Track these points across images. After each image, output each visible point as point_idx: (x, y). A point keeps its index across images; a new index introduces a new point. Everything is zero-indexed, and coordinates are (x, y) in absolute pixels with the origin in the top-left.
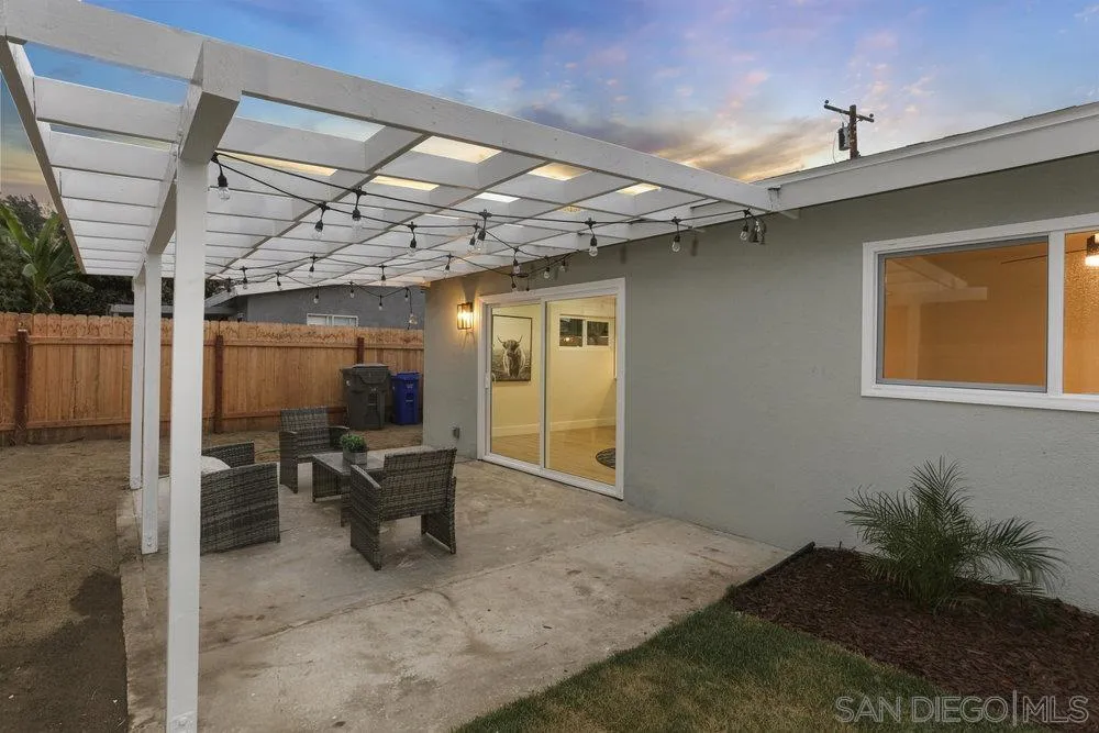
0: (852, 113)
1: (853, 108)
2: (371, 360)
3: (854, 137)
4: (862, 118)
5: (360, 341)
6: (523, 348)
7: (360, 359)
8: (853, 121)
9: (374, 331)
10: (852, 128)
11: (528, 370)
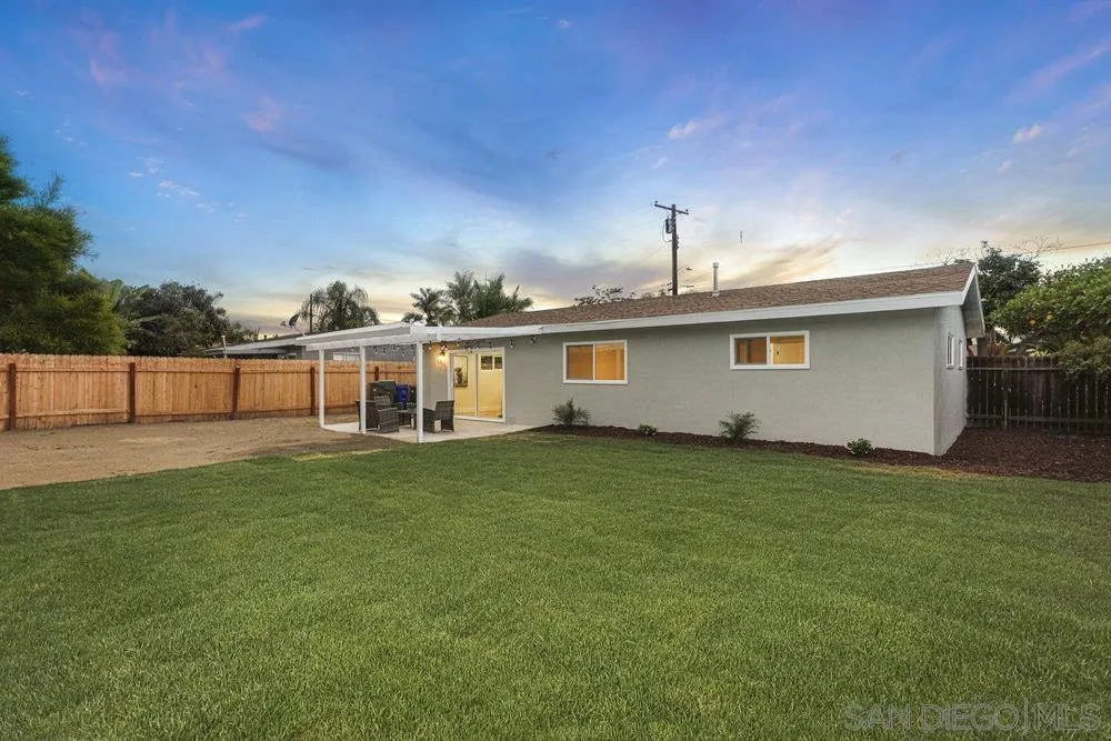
0: (673, 208)
1: (674, 206)
2: (382, 379)
3: (674, 226)
4: (680, 212)
5: (377, 369)
6: (464, 372)
7: (377, 379)
8: (674, 215)
9: (383, 363)
10: (674, 220)
11: (466, 382)
